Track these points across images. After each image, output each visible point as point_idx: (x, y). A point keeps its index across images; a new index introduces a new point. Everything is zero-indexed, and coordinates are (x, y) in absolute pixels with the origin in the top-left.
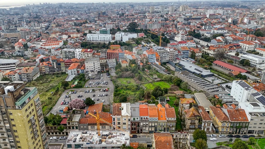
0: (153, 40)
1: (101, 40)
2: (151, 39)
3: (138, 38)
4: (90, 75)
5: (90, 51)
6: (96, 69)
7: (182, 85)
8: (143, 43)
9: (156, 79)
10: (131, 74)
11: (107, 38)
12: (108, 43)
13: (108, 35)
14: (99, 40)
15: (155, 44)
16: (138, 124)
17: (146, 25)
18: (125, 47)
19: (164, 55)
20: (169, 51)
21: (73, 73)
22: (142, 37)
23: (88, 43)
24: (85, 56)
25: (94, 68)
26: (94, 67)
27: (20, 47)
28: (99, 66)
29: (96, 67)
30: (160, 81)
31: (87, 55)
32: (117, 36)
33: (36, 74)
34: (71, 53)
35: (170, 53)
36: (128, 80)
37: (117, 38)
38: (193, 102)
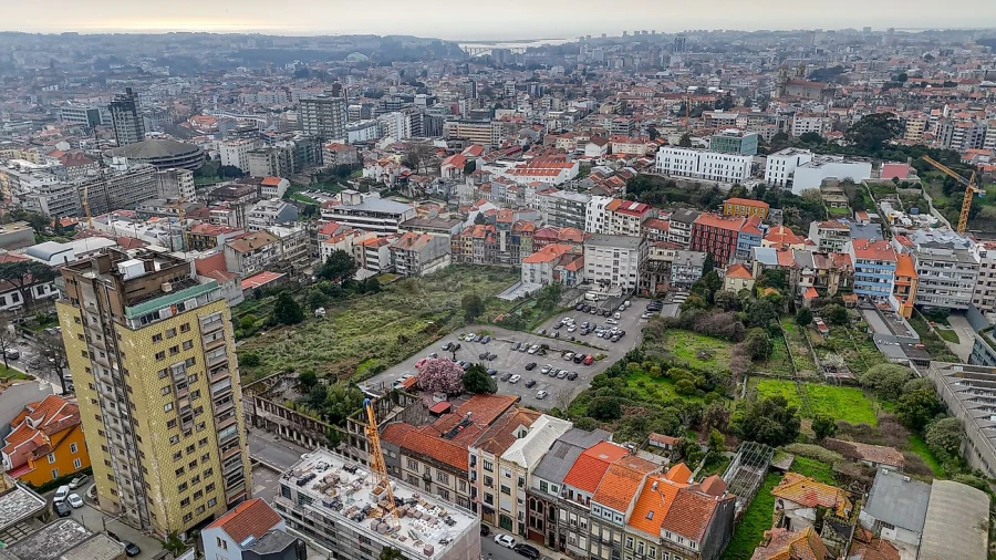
0: (942, 200)
1: (707, 173)
2: (940, 194)
3: (875, 185)
4: (589, 295)
5: (636, 212)
6: (620, 280)
7: (935, 430)
8: (886, 207)
9: (834, 369)
10: (732, 326)
11: (733, 167)
12: (729, 186)
13: (737, 158)
14: (701, 172)
15: (943, 220)
16: (552, 510)
17: (980, 131)
18: (790, 215)
19: (945, 274)
20: (978, 259)
21: (538, 276)
22: (896, 180)
23: (654, 181)
24: (616, 224)
25: (612, 274)
26: (616, 271)
27: (454, 169)
28: (634, 268)
29: (621, 272)
30: (846, 383)
31: (625, 223)
32: (775, 165)
33: (437, 258)
34: (574, 209)
35: (982, 270)
36: (710, 344)
37: (774, 171)
38: (834, 509)
